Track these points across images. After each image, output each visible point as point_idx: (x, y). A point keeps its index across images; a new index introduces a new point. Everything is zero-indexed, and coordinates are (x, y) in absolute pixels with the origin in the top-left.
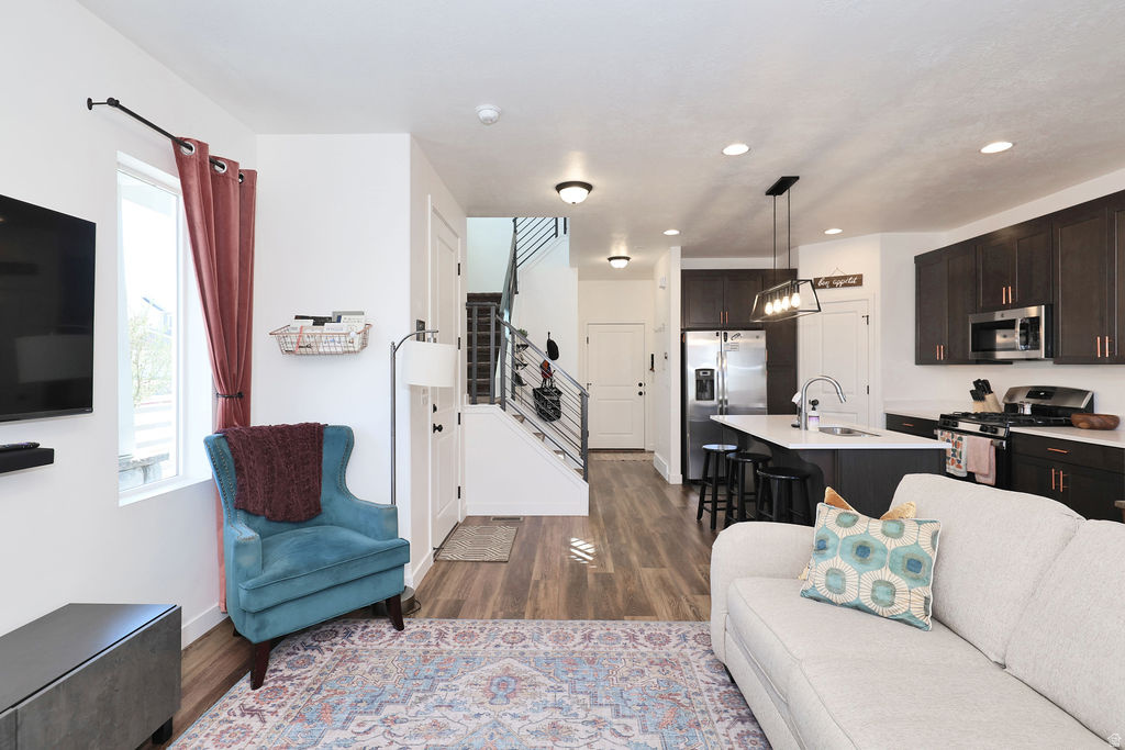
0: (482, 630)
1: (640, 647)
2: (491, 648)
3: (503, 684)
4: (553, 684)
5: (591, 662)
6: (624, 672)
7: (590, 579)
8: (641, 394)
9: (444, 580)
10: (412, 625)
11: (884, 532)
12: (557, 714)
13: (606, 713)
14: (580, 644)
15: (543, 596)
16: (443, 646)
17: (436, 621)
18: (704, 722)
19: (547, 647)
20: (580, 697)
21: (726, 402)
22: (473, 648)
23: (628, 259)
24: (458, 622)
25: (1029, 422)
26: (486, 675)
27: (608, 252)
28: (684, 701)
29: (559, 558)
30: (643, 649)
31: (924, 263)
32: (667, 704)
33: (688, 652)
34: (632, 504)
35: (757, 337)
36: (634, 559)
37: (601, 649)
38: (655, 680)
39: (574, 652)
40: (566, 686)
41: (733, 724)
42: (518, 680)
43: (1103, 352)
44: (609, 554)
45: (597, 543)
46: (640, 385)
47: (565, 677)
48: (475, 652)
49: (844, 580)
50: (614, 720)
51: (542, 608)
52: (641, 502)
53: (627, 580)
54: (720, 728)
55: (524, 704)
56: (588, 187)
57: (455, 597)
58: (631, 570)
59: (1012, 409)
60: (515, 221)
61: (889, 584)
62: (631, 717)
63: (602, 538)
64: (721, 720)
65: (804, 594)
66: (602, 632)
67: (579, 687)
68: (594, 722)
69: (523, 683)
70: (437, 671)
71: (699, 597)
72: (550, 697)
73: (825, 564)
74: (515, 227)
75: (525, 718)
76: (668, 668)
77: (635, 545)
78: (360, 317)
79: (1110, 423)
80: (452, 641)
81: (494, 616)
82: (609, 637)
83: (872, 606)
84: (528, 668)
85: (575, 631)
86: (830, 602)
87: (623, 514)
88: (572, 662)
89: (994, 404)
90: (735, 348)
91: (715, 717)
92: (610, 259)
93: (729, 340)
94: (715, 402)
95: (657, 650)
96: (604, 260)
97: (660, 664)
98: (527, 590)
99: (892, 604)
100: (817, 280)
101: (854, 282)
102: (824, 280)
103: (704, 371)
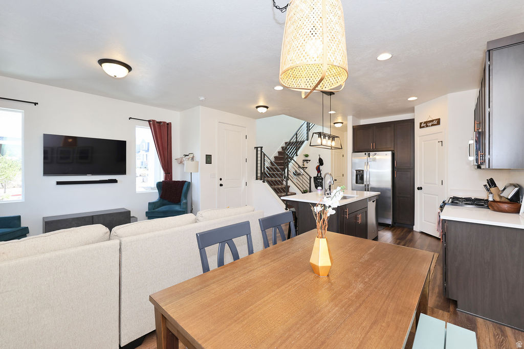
23: (342, 123)
90: (373, 160)
93: (371, 156)
94: (364, 185)
100: (421, 124)
101: (436, 123)
102: (424, 123)
103: (359, 171)
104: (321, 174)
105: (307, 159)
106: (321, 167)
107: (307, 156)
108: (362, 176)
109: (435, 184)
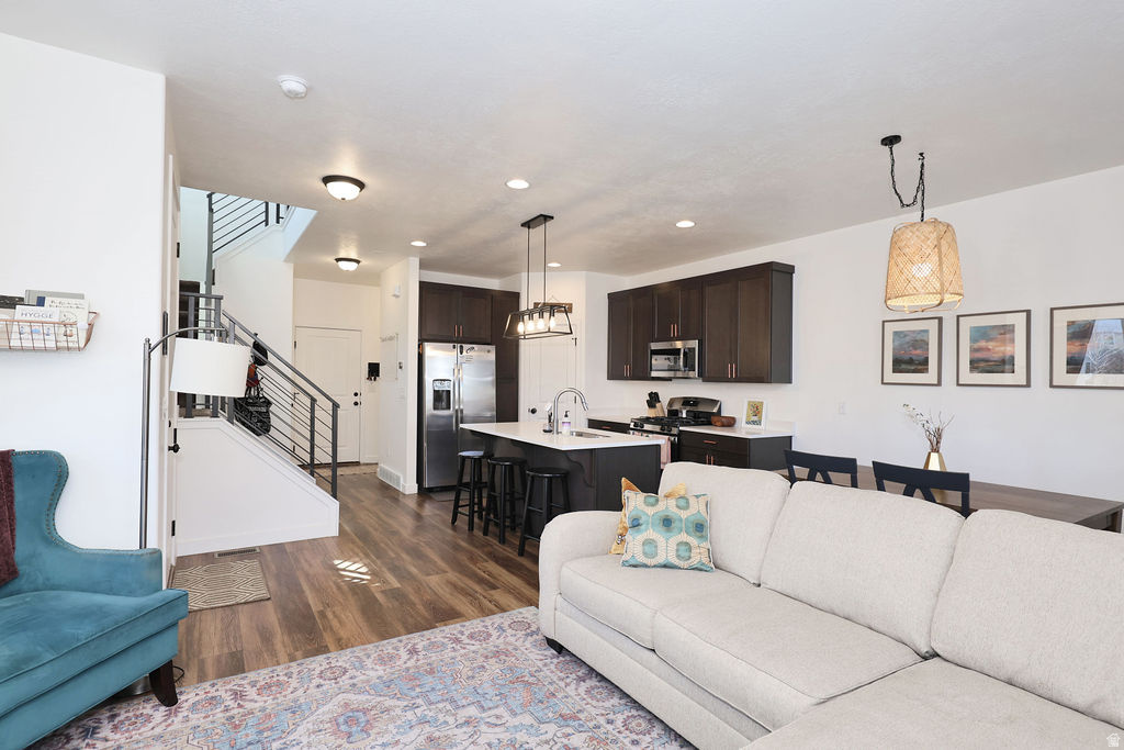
0: (289, 675)
1: (468, 647)
2: (313, 690)
3: (349, 721)
4: (405, 703)
5: (431, 672)
6: (466, 672)
7: (379, 596)
8: (356, 404)
9: (196, 634)
10: (188, 695)
11: (678, 507)
12: (427, 729)
13: (472, 711)
14: (409, 659)
15: (338, 625)
16: (249, 705)
17: (220, 682)
18: (556, 690)
19: (375, 672)
20: (441, 706)
21: (462, 411)
22: (291, 696)
23: (358, 262)
24: (252, 676)
25: (688, 424)
26: (326, 717)
27: (337, 252)
28: (531, 680)
29: (331, 584)
30: (473, 648)
31: (616, 300)
32: (519, 686)
33: (512, 639)
34: (378, 517)
35: (489, 352)
36: (414, 570)
37: (433, 658)
38: (498, 670)
39: (408, 669)
40: (419, 701)
41: (578, 685)
42: (365, 711)
43: (732, 374)
44: (384, 569)
45: (367, 561)
46: (356, 394)
47: (413, 694)
48: (295, 701)
49: (656, 547)
50: (483, 715)
51: (345, 637)
52: (386, 515)
53: (418, 591)
54: (571, 690)
55: (387, 731)
56: (361, 185)
57: (226, 650)
58: (416, 581)
59: (673, 413)
60: (210, 196)
61: (687, 544)
62: (497, 707)
63: (367, 556)
64: (567, 685)
65: (625, 564)
66: (424, 643)
67: (432, 697)
68: (467, 723)
69: (372, 712)
70: (260, 732)
71: (493, 592)
72: (410, 715)
73: (641, 537)
74: (210, 204)
75: (397, 742)
76: (503, 657)
77: (404, 556)
78: (78, 301)
79: (730, 423)
80: (256, 698)
81: (292, 659)
82: (432, 645)
83: (676, 562)
84: (368, 697)
85: (397, 649)
86: (646, 566)
87: (376, 530)
88: (412, 678)
89: (661, 410)
90: (469, 360)
91: (562, 684)
92: (338, 260)
93: (464, 353)
94: (451, 412)
95: (484, 645)
96: (331, 260)
97: (495, 657)
98: (315, 623)
99: (690, 558)
103: (441, 381)
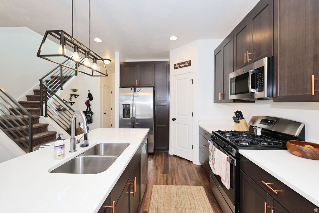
93: (137, 92)
100: (175, 65)
101: (188, 64)
102: (178, 65)
103: (126, 105)
104: (90, 109)
105: (75, 93)
106: (91, 102)
107: (75, 90)
108: (129, 110)
109: (187, 116)
